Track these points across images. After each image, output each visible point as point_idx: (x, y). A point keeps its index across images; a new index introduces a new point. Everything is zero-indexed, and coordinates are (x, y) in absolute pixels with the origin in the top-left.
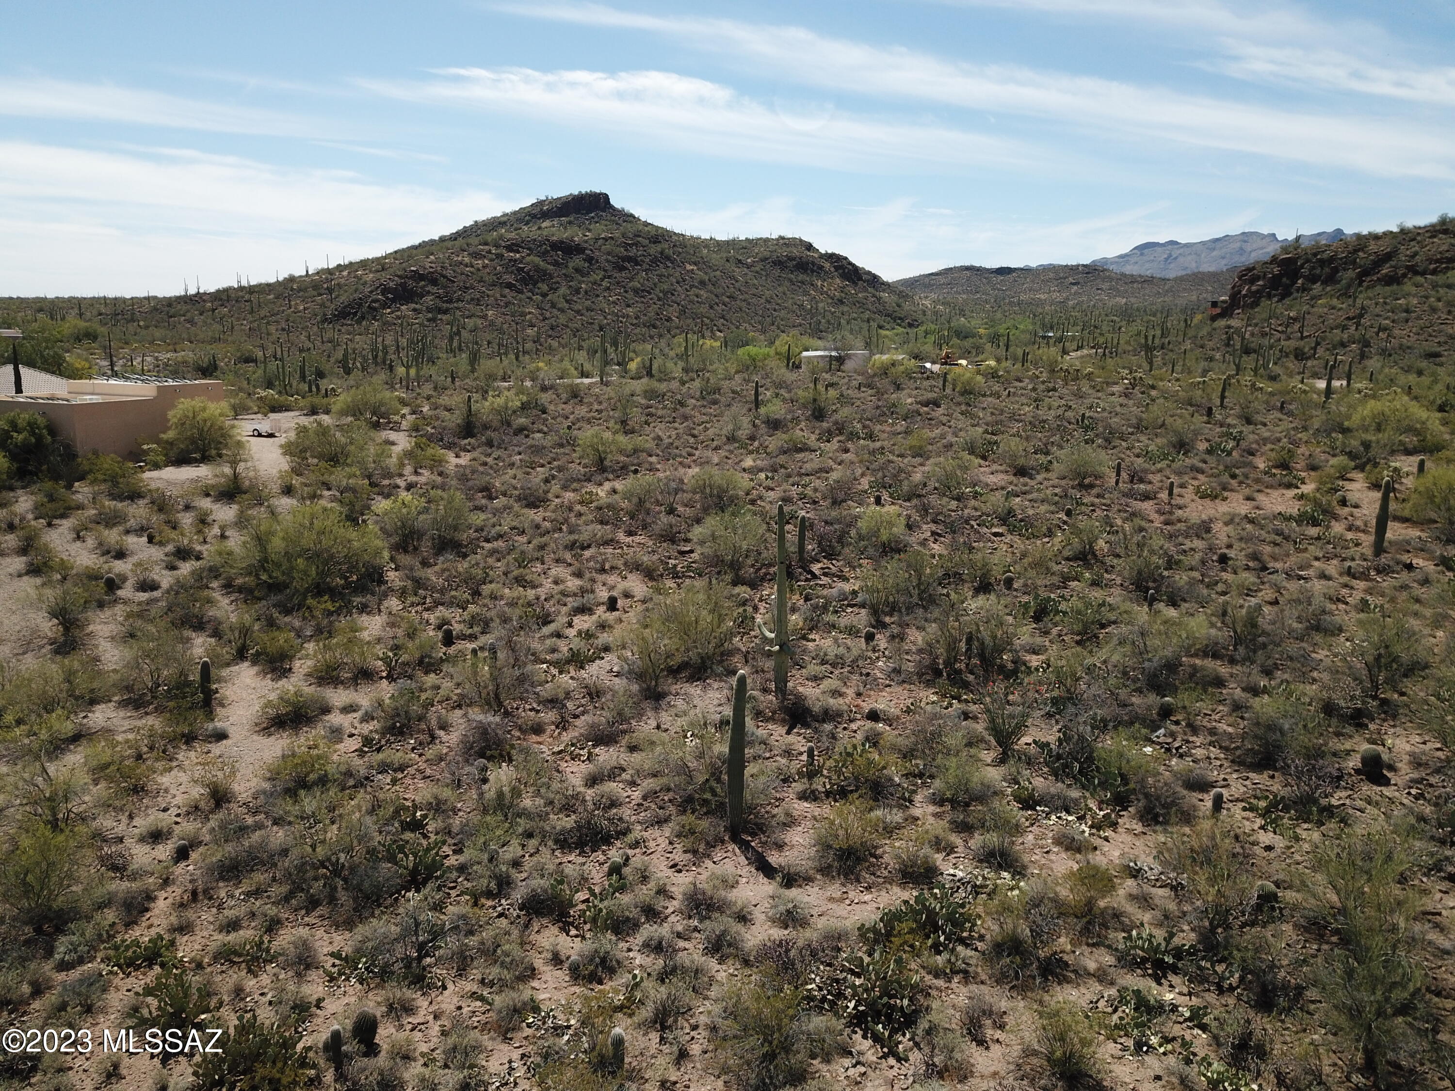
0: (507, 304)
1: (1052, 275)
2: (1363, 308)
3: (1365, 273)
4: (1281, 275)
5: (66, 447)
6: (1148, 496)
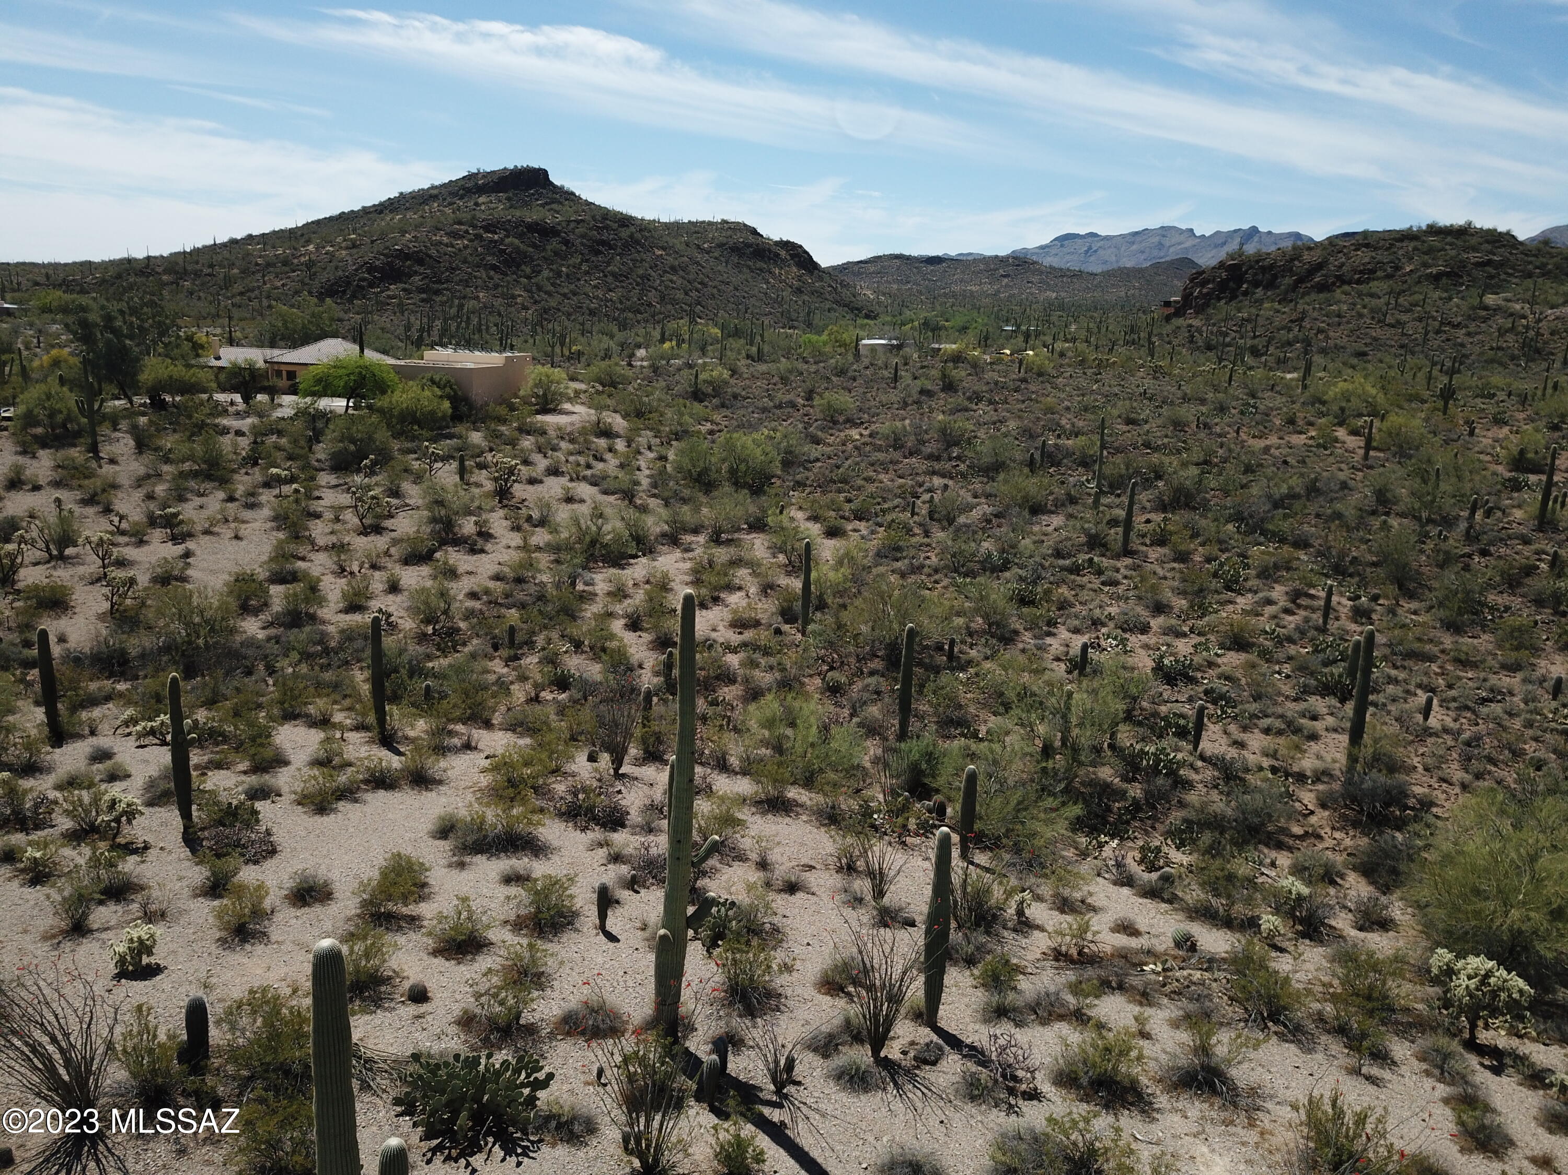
0: (496, 286)
1: (982, 267)
2: (1303, 313)
3: (1301, 280)
4: (1228, 279)
5: (466, 400)
6: (1223, 435)
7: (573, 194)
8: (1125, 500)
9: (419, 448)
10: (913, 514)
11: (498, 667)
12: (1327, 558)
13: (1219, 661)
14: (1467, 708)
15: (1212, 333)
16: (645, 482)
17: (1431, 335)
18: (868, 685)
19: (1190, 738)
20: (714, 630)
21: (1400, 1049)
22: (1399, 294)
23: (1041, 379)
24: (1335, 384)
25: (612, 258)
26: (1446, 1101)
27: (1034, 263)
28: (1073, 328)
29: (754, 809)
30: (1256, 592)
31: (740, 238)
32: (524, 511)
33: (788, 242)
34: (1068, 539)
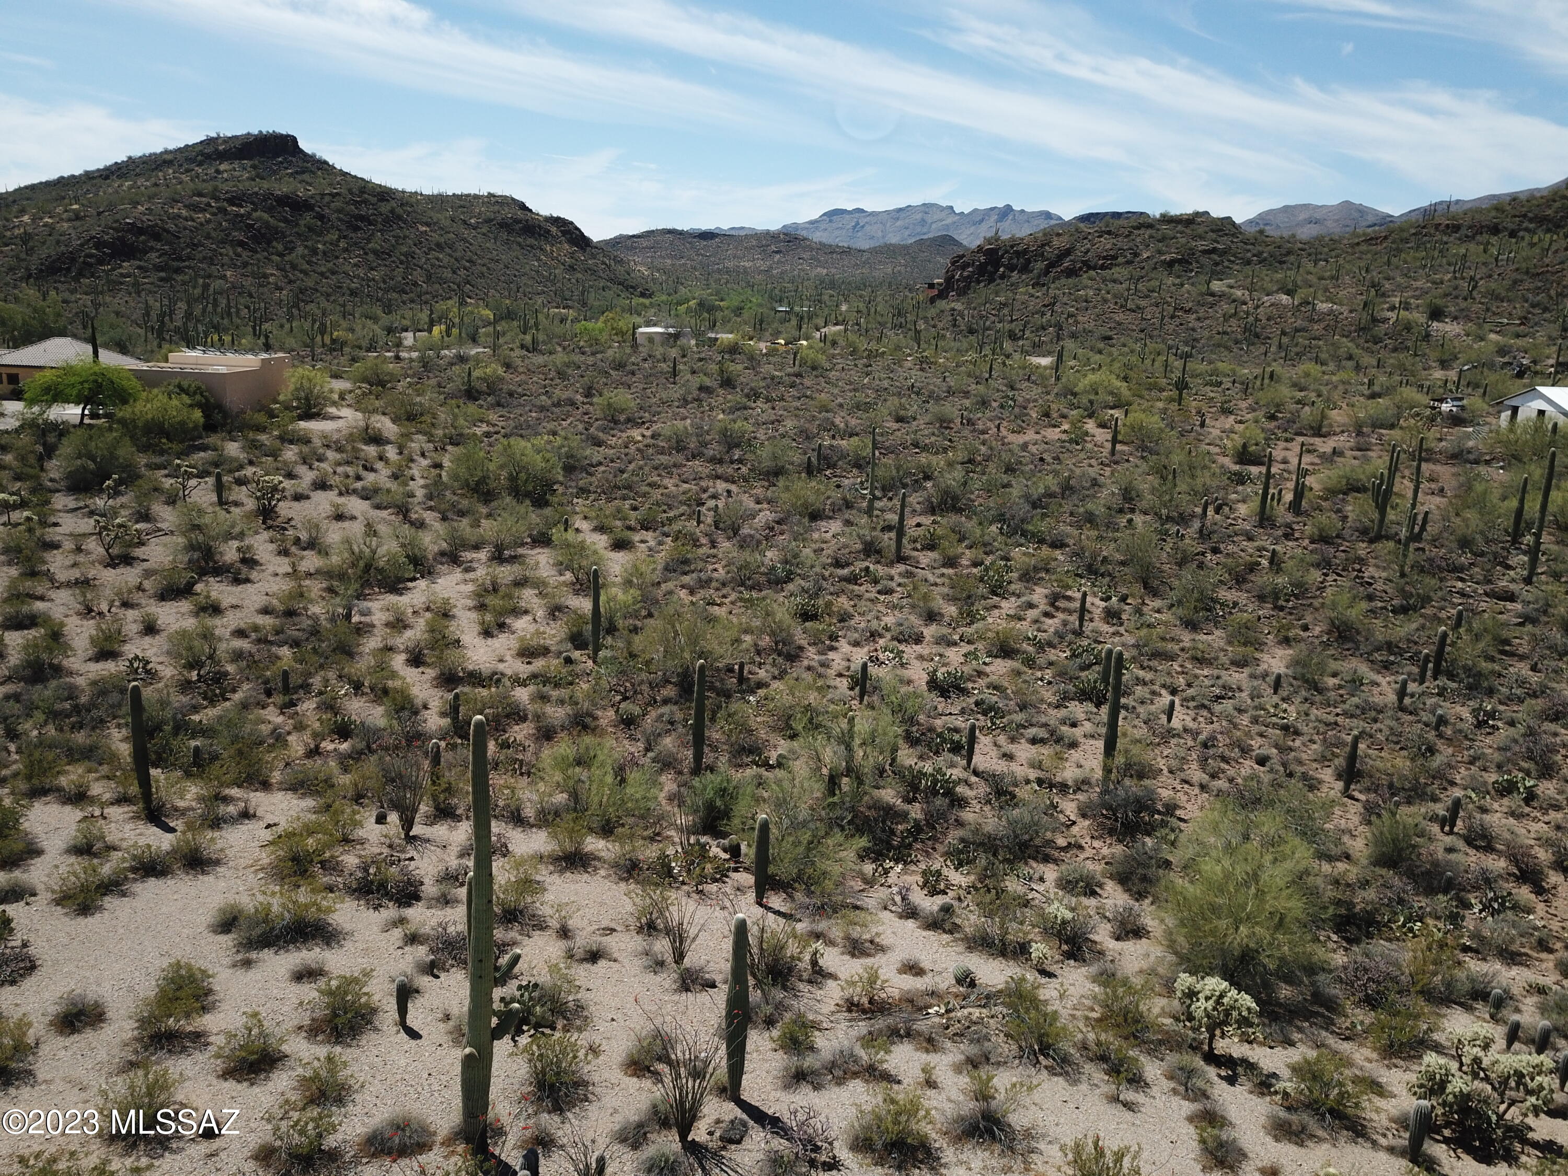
1: (754, 242)
2: (1055, 297)
4: (985, 264)
5: (220, 407)
6: (984, 432)
7: (326, 163)
8: (896, 502)
9: (170, 463)
10: (699, 522)
11: (273, 716)
12: (1081, 558)
13: (988, 669)
14: (1203, 706)
15: (973, 316)
16: (420, 493)
17: (1166, 320)
18: (662, 715)
19: (964, 752)
20: (501, 661)
21: (1152, 1070)
22: (1138, 280)
23: (814, 373)
24: (1083, 375)
25: (373, 234)
26: (1190, 1119)
27: (805, 239)
28: (844, 308)
29: (551, 868)
30: (1019, 596)
31: (508, 213)
32: (290, 532)
33: (558, 218)
34: (845, 546)
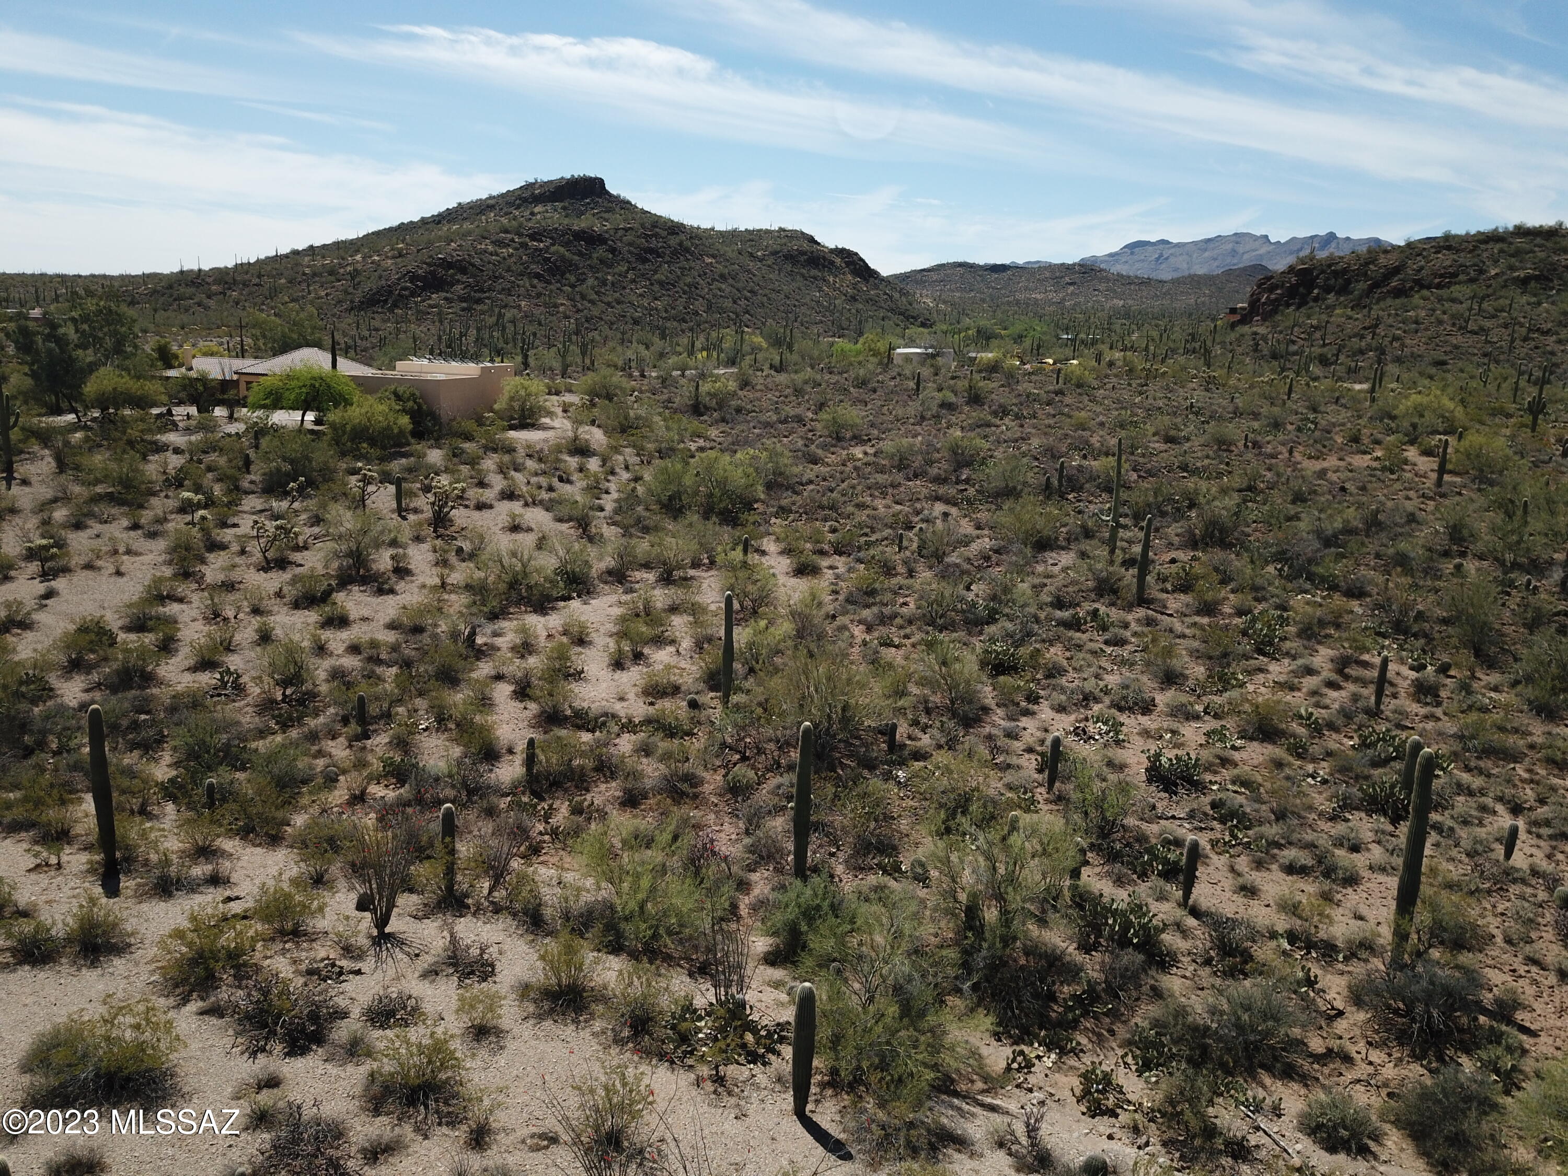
0: (539, 295)
1: (1048, 275)
2: (1378, 319)
3: (1376, 285)
4: (1297, 285)
5: (430, 414)
6: (1273, 456)
7: (629, 202)
10: (901, 548)
11: (338, 749)
12: (1386, 611)
13: (1237, 756)
15: (1278, 341)
16: (609, 507)
17: (1518, 343)
18: (779, 786)
19: (1181, 878)
22: (1483, 298)
23: (1078, 391)
24: (1406, 397)
25: (660, 266)
27: (1101, 270)
28: (1135, 337)
30: (1294, 658)
31: (795, 246)
32: (458, 542)
33: (844, 250)
